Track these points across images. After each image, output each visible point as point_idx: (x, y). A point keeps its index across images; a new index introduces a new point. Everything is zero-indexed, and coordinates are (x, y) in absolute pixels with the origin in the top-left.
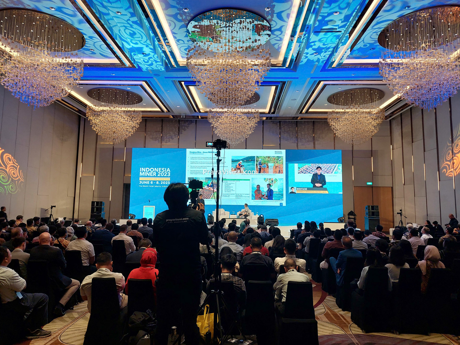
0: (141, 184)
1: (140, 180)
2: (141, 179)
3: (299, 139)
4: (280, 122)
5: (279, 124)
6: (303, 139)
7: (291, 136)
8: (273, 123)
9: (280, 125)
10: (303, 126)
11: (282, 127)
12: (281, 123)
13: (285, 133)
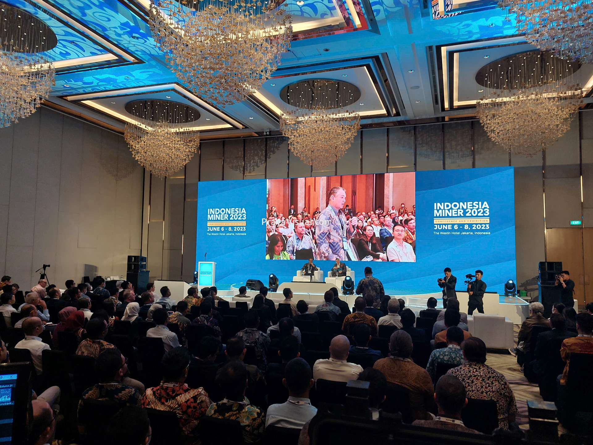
0: (210, 232)
1: (208, 226)
2: (209, 224)
3: (447, 153)
4: (415, 128)
5: (413, 132)
6: (453, 152)
7: (434, 149)
8: (404, 131)
9: (415, 134)
10: (455, 132)
11: (418, 136)
12: (417, 130)
13: (424, 145)
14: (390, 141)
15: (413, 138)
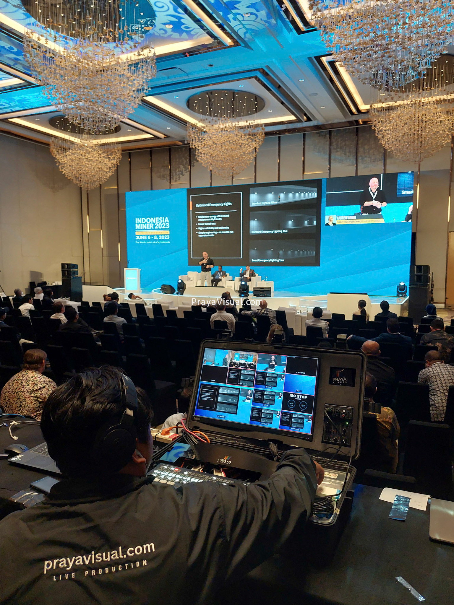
0: (138, 240)
2: (137, 233)
3: (360, 158)
5: (328, 136)
6: (366, 157)
7: (348, 154)
8: (319, 136)
10: (368, 135)
11: (333, 140)
12: (332, 134)
13: (338, 150)
14: (306, 147)
15: (328, 143)
